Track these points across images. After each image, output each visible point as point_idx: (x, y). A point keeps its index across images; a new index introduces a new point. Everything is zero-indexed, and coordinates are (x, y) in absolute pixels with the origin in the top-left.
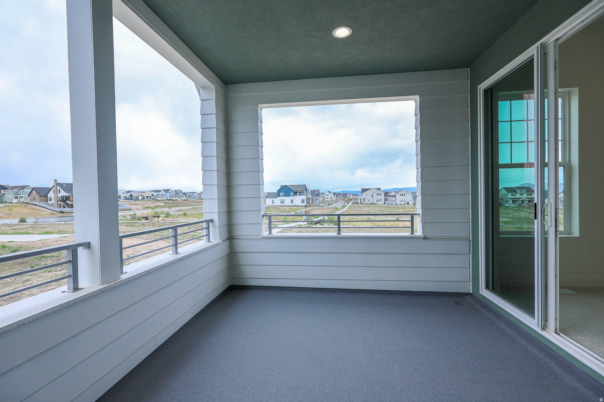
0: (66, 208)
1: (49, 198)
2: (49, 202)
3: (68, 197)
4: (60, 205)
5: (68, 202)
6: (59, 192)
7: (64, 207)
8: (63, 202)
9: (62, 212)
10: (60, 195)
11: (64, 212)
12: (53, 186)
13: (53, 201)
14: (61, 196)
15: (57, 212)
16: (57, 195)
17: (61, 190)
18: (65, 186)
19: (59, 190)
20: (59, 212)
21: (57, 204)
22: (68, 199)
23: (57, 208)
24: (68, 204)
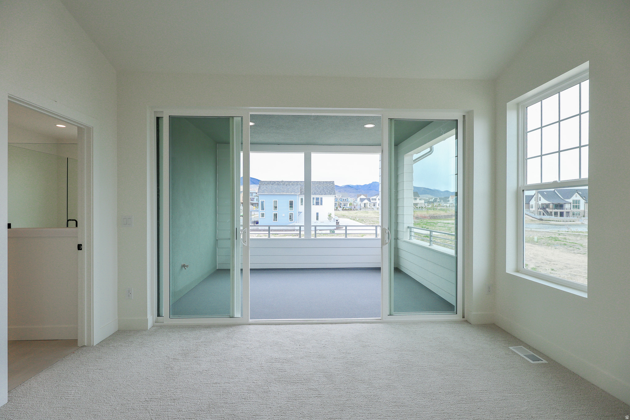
0: (545, 215)
1: (531, 205)
2: (531, 209)
3: (548, 205)
4: (540, 212)
5: (547, 209)
6: (540, 200)
7: (544, 214)
8: (542, 209)
9: (541, 220)
10: (540, 203)
11: (543, 219)
12: (535, 194)
13: (534, 209)
14: (542, 204)
15: (537, 219)
16: (538, 203)
17: (542, 198)
18: (545, 193)
19: (540, 198)
20: (539, 219)
21: (538, 211)
22: (548, 207)
23: (538, 215)
24: (547, 212)
